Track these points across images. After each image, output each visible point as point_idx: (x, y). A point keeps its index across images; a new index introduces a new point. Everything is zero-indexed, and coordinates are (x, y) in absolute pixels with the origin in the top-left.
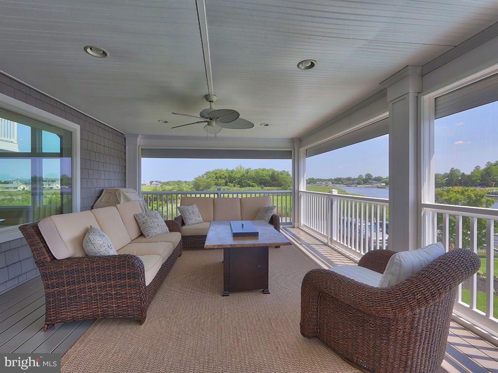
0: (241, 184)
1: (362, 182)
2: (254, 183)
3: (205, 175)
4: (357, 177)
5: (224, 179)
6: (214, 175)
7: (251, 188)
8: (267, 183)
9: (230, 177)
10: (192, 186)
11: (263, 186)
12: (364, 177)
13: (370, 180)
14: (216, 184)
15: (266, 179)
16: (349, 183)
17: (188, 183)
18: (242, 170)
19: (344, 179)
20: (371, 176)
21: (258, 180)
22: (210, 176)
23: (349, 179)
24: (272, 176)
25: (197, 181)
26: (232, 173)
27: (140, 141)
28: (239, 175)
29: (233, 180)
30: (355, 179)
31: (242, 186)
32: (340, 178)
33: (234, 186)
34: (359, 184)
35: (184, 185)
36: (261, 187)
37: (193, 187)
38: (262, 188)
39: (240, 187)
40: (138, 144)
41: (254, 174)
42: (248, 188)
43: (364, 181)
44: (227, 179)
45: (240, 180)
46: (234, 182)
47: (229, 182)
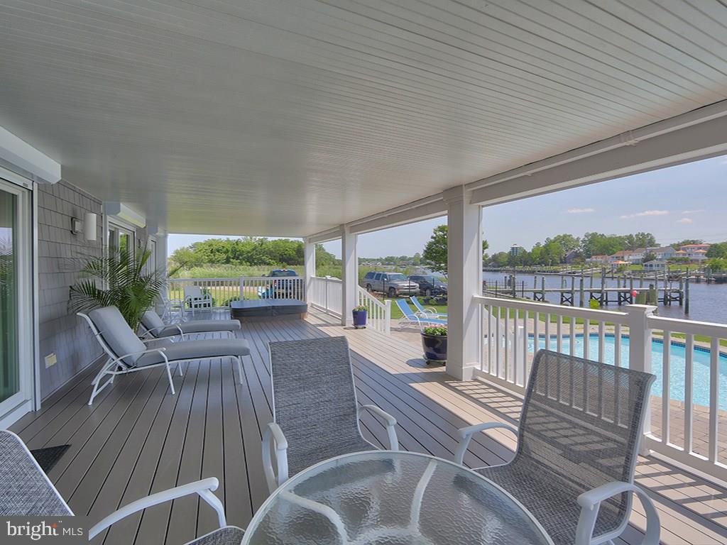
0: (251, 260)
2: (272, 259)
3: (191, 248)
5: (225, 253)
6: (207, 247)
7: (267, 267)
8: (291, 259)
9: (234, 251)
11: (284, 263)
14: (212, 261)
15: (290, 255)
18: (253, 241)
21: (278, 255)
22: (200, 249)
24: (298, 249)
26: (237, 245)
28: (249, 248)
29: (239, 255)
30: (410, 259)
31: (253, 264)
32: (391, 257)
33: (241, 264)
36: (281, 265)
38: (284, 267)
39: (250, 266)
41: (271, 247)
42: (263, 266)
43: (421, 260)
44: (229, 254)
45: (250, 254)
46: (241, 257)
47: (233, 259)
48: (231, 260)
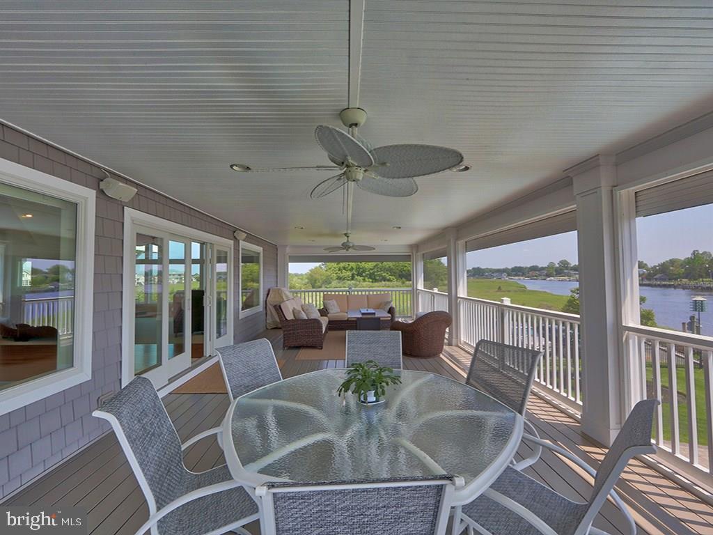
0: (373, 277)
1: (555, 273)
2: (392, 275)
4: (545, 265)
5: (350, 270)
7: (387, 283)
9: (358, 269)
10: (307, 280)
11: (404, 279)
12: (557, 266)
13: (567, 269)
14: (339, 278)
16: (534, 275)
17: (301, 277)
19: (526, 268)
20: (568, 263)
21: (398, 271)
22: (330, 267)
23: (534, 268)
25: (313, 274)
27: (288, 250)
28: (370, 266)
29: (363, 272)
30: (543, 269)
31: (375, 280)
32: (520, 267)
33: (364, 280)
34: (548, 275)
35: (295, 279)
36: (401, 282)
37: (308, 283)
38: (403, 283)
39: (373, 282)
40: (287, 252)
42: (383, 283)
43: (556, 271)
44: (354, 272)
45: (371, 271)
46: (364, 274)
47: (358, 276)
48: (356, 277)
